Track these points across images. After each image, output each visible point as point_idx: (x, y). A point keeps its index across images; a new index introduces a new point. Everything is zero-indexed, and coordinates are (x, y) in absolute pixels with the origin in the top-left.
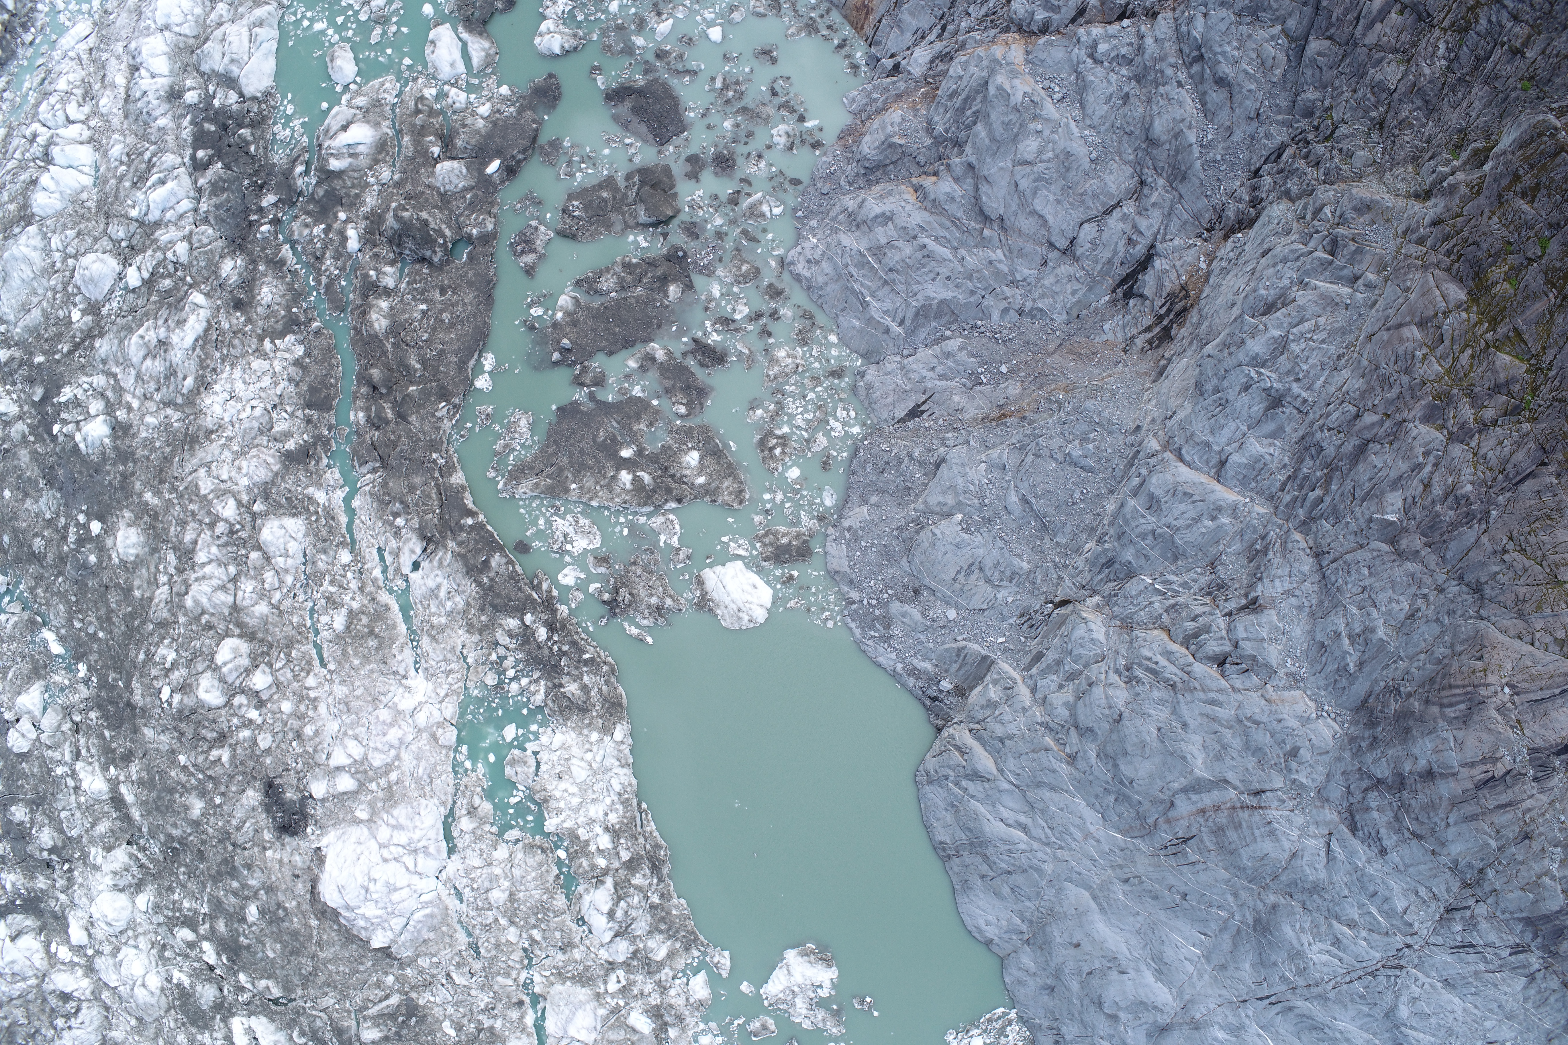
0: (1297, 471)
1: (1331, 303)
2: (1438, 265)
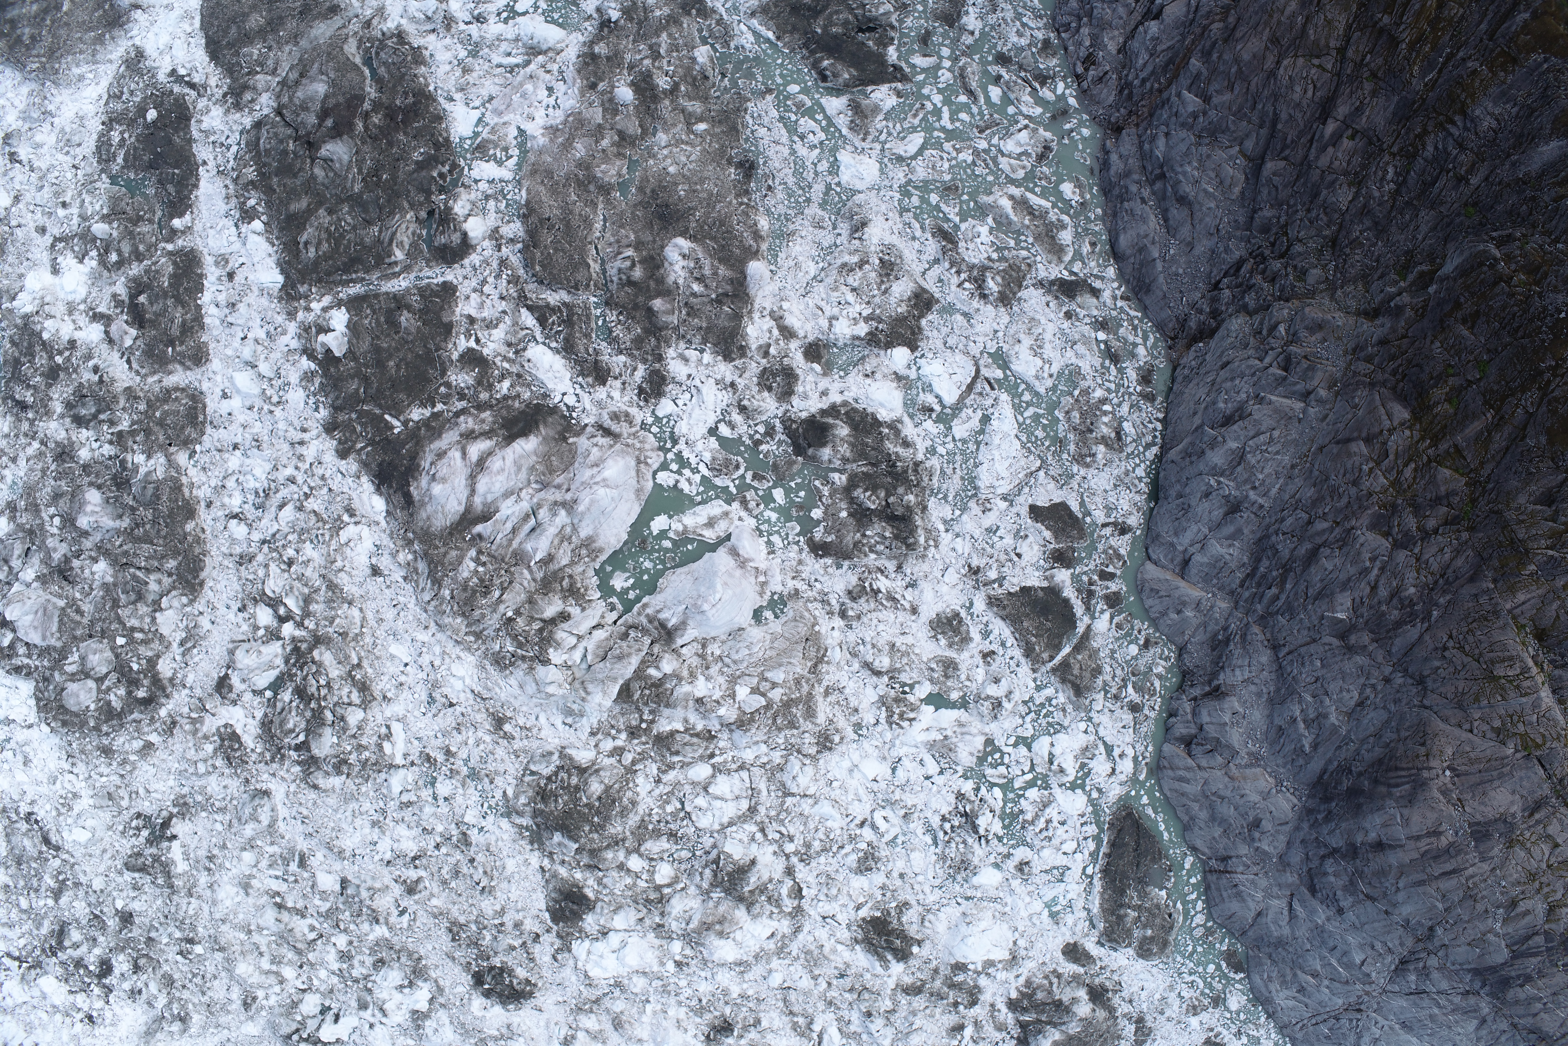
0: (1255, 569)
1: (1286, 418)
2: (1384, 384)
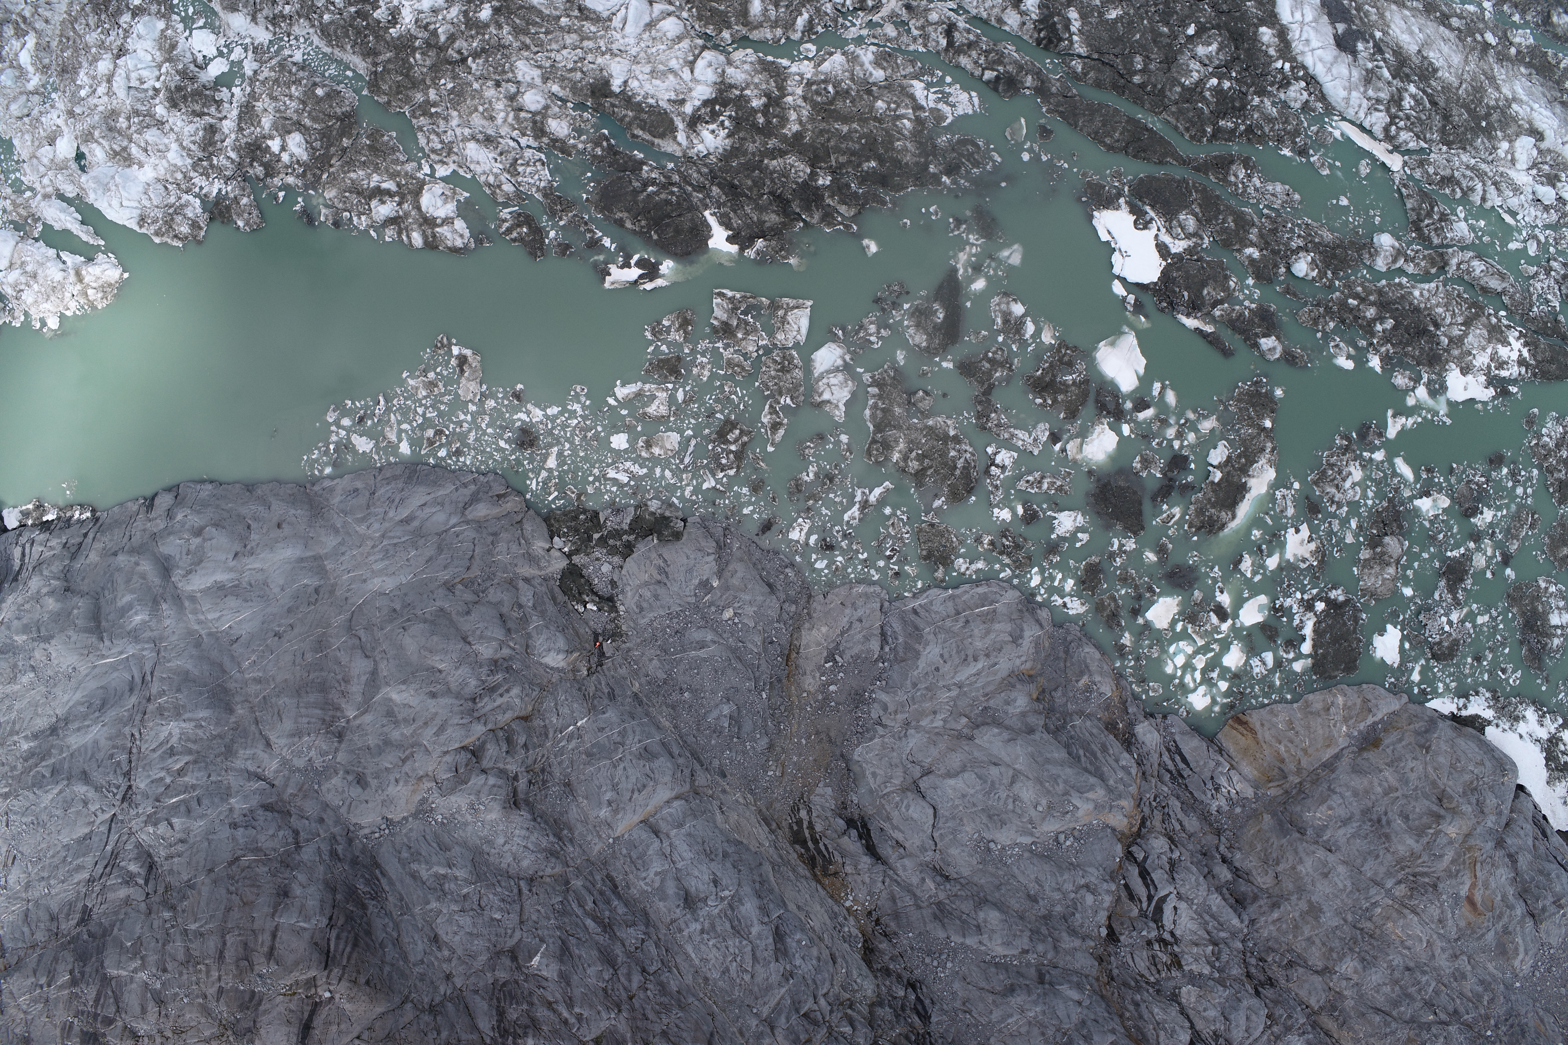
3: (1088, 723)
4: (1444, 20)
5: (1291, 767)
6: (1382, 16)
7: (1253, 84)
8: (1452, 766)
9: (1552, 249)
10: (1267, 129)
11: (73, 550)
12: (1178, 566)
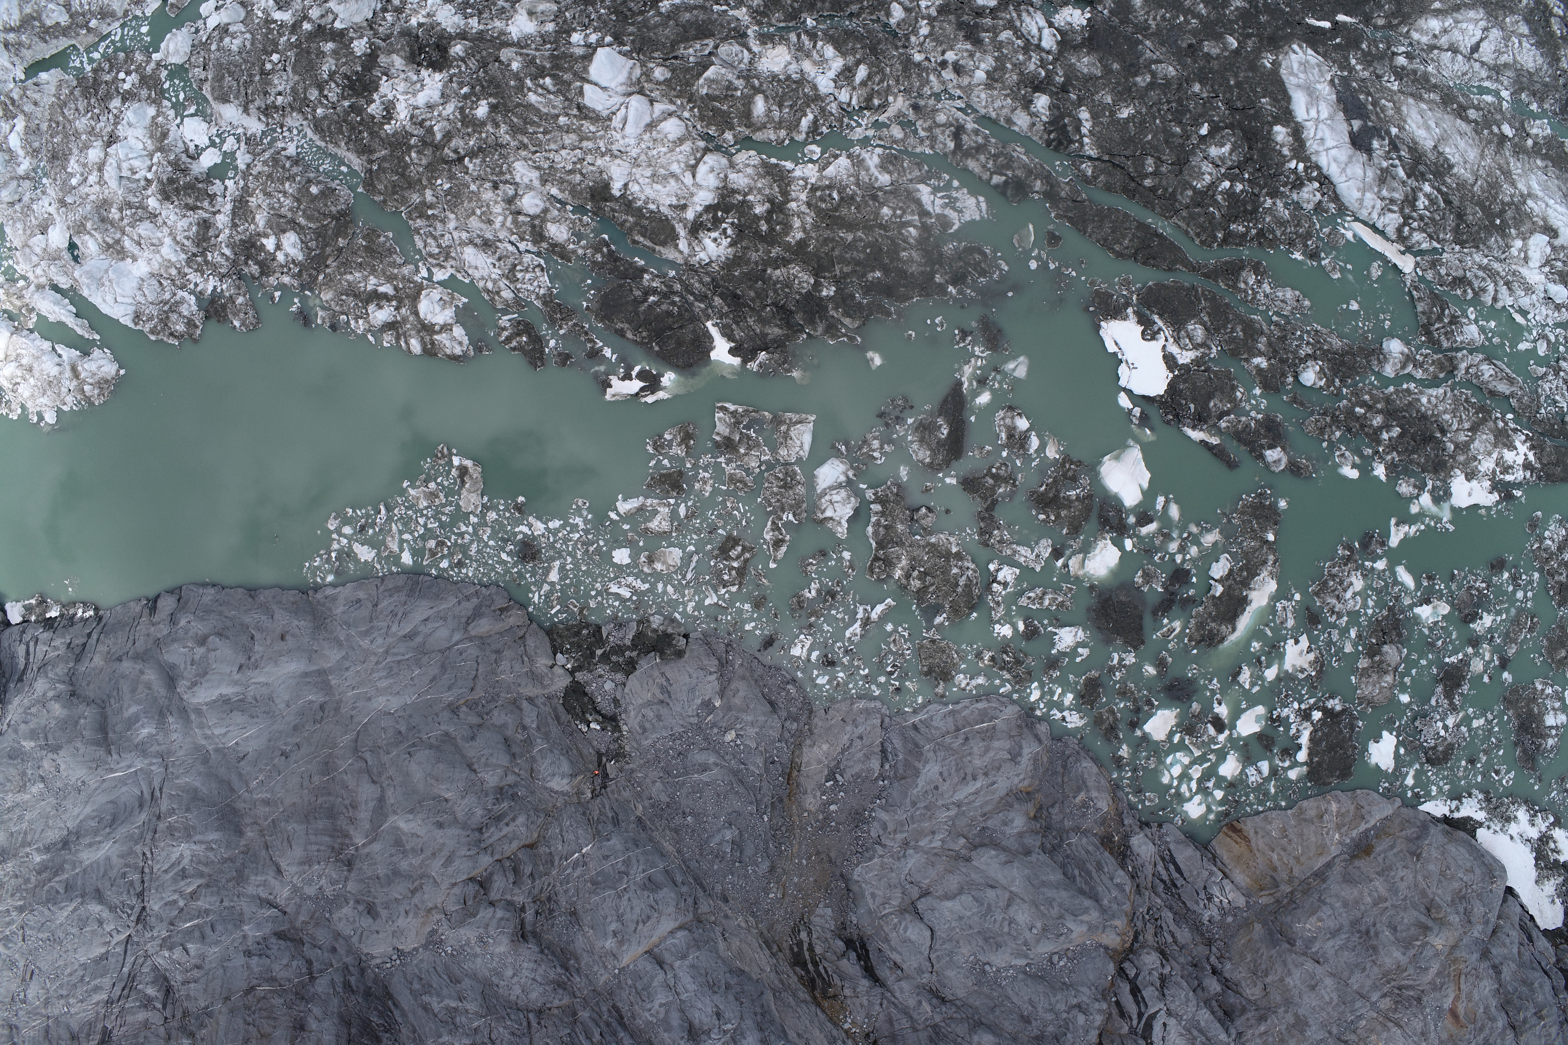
3: (1084, 840)
4: (1461, 113)
5: (1283, 875)
6: (1398, 110)
7: (1266, 185)
8: (1442, 874)
9: (1562, 349)
10: (1278, 233)
11: (77, 650)
12: (1177, 680)
